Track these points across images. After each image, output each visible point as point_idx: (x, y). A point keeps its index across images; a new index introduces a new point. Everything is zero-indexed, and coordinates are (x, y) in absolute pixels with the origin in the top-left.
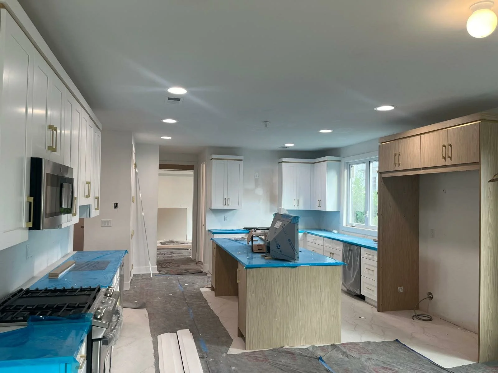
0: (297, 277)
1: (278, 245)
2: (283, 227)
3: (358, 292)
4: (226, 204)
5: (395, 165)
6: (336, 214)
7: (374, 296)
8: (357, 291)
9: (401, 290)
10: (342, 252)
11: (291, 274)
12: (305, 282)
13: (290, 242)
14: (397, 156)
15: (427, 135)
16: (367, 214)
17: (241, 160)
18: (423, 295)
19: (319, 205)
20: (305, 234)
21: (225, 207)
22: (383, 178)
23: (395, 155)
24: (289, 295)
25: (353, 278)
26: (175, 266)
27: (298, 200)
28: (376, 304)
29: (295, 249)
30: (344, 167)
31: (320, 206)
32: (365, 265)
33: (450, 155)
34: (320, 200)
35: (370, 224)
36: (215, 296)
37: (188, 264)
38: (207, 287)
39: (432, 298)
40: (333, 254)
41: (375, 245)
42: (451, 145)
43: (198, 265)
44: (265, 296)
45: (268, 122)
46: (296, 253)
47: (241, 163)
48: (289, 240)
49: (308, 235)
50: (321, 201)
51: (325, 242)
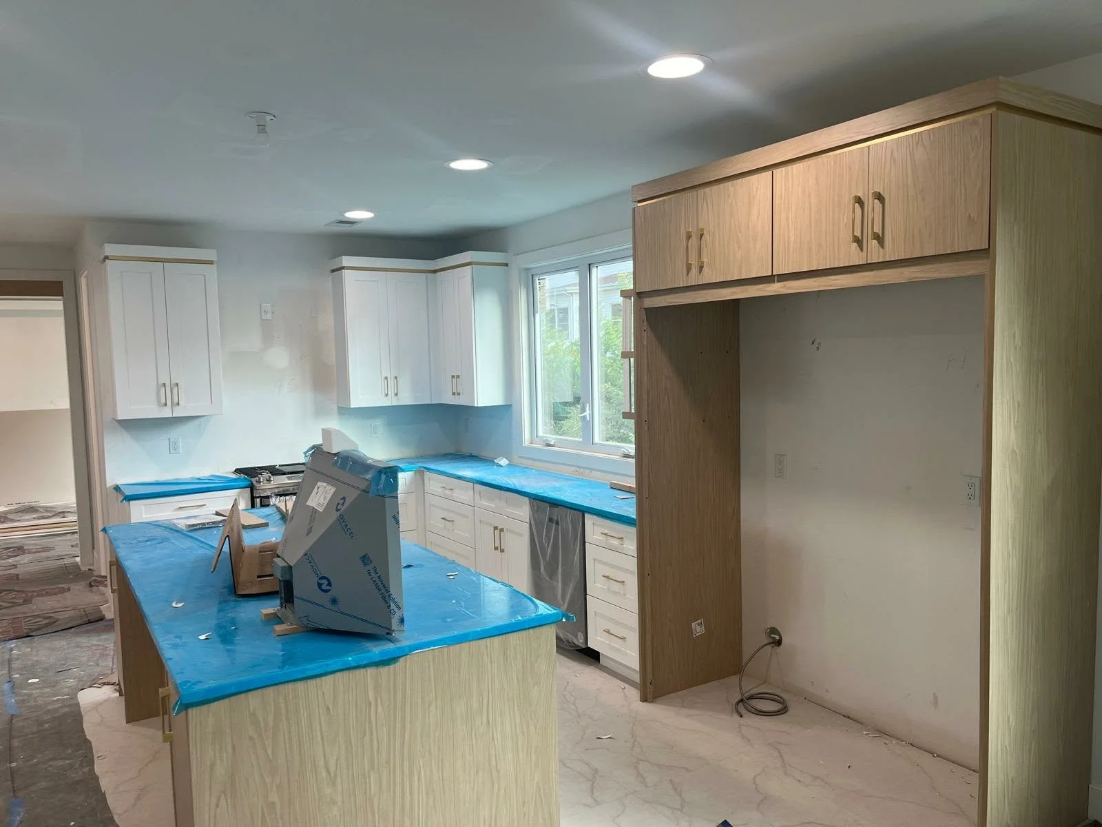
0: (399, 695)
1: (321, 578)
2: (337, 510)
3: (580, 642)
4: (169, 403)
5: (689, 269)
6: (504, 412)
7: (626, 654)
8: (576, 637)
9: (698, 629)
10: (528, 525)
11: (377, 688)
12: (433, 708)
13: (369, 567)
14: (694, 241)
15: (796, 167)
16: (587, 413)
17: (211, 262)
18: (752, 637)
19: (455, 391)
20: (420, 473)
21: (167, 413)
22: (649, 311)
23: (689, 237)
24: (372, 768)
25: (564, 602)
26: (15, 604)
27: (396, 378)
28: (637, 678)
29: (388, 591)
30: (520, 280)
31: (459, 394)
32: (598, 565)
33: (877, 229)
34: (458, 377)
35: (597, 440)
36: (127, 723)
37: (62, 591)
38: (104, 684)
39: (779, 643)
40: (502, 530)
41: (630, 510)
42: (879, 197)
43: (95, 589)
44: (274, 798)
45: (268, 117)
46: (393, 606)
47: (211, 271)
48: (365, 559)
49: (427, 474)
50: (463, 377)
51: (477, 496)
